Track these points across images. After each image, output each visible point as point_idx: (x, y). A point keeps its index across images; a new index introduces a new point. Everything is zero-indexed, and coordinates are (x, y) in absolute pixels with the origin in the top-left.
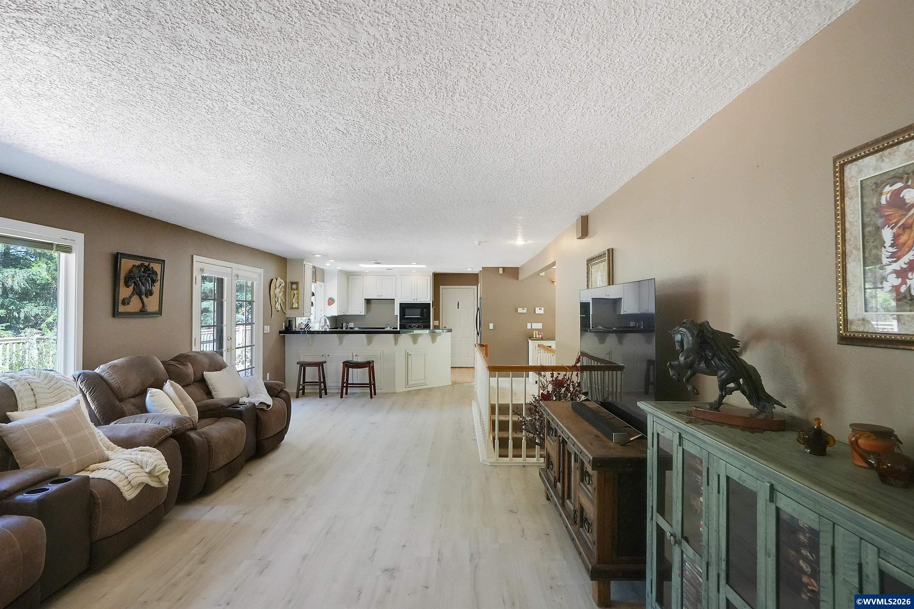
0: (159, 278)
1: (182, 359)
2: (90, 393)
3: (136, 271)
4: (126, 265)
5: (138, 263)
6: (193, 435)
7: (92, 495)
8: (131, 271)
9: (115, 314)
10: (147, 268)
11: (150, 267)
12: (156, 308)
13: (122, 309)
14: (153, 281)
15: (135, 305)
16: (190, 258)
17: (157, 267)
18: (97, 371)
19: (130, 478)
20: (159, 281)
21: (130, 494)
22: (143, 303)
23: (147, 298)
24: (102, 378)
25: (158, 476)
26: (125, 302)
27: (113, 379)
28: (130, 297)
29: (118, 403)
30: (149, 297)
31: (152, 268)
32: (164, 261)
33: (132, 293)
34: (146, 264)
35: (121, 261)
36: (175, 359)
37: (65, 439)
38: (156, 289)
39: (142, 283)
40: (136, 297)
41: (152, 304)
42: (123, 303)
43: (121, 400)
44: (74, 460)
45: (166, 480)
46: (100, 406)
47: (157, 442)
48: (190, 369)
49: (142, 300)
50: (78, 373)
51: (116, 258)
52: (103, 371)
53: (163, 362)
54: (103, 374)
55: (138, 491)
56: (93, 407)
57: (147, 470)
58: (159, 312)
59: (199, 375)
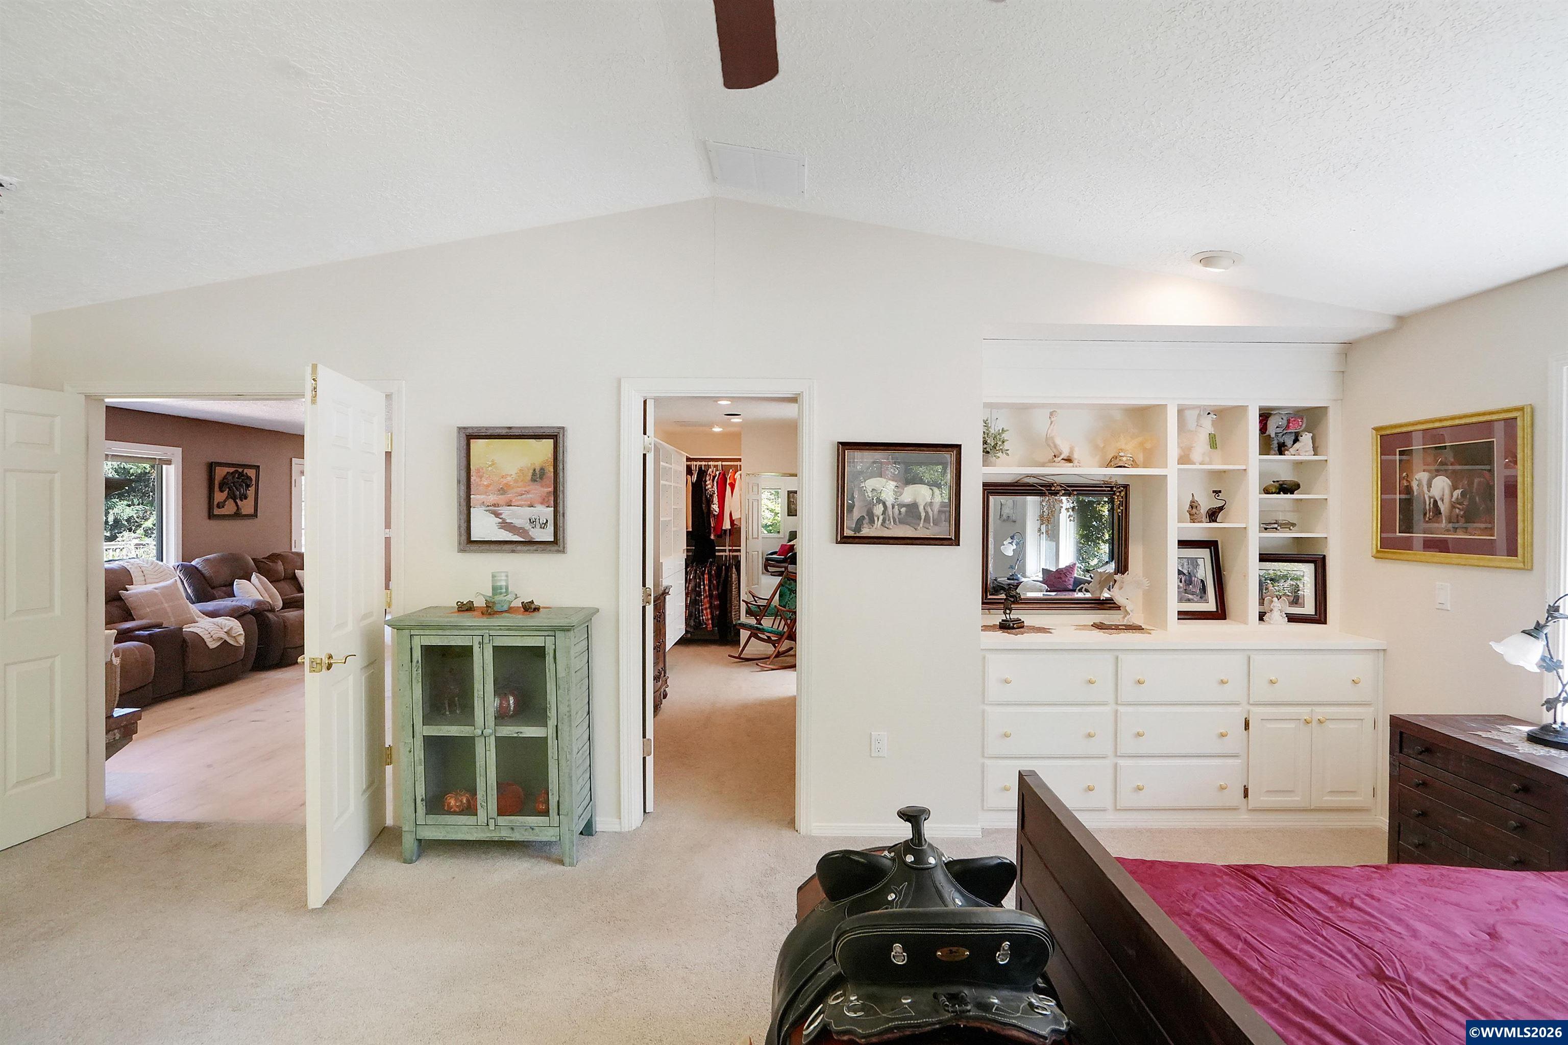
0: (254, 482)
1: (274, 557)
2: (187, 580)
3: (230, 478)
4: (220, 472)
5: (232, 470)
6: (270, 615)
7: (184, 641)
8: (225, 478)
9: (211, 516)
10: (241, 474)
11: (245, 473)
12: (252, 511)
13: (217, 511)
14: (248, 486)
15: (230, 508)
16: (289, 460)
17: (251, 473)
18: (193, 563)
19: (212, 634)
20: (254, 486)
21: (212, 645)
22: (237, 505)
23: (242, 501)
24: (196, 568)
25: (235, 637)
26: (220, 505)
27: (206, 571)
28: (225, 501)
29: (209, 589)
30: (244, 500)
31: (246, 473)
32: (258, 467)
33: (227, 497)
34: (240, 470)
35: (215, 470)
36: (268, 558)
37: (166, 605)
38: (251, 492)
39: (237, 489)
40: (231, 501)
41: (247, 507)
42: (218, 506)
43: (213, 588)
44: (173, 620)
45: (242, 641)
46: (195, 591)
47: (236, 615)
48: (280, 567)
49: (236, 503)
50: (177, 564)
51: (211, 467)
52: (198, 564)
53: (253, 559)
54: (197, 566)
55: (219, 644)
56: (189, 592)
57: (225, 630)
58: (255, 515)
59: (290, 572)
